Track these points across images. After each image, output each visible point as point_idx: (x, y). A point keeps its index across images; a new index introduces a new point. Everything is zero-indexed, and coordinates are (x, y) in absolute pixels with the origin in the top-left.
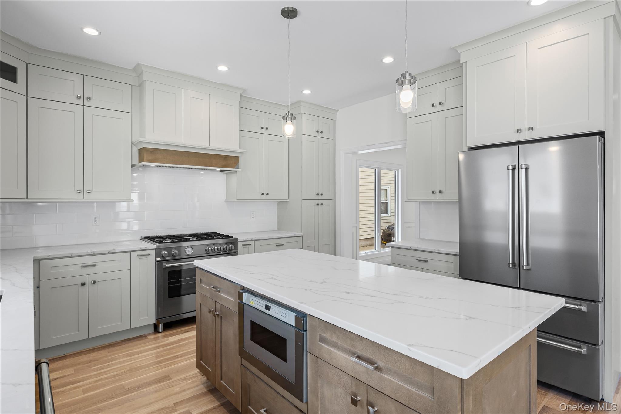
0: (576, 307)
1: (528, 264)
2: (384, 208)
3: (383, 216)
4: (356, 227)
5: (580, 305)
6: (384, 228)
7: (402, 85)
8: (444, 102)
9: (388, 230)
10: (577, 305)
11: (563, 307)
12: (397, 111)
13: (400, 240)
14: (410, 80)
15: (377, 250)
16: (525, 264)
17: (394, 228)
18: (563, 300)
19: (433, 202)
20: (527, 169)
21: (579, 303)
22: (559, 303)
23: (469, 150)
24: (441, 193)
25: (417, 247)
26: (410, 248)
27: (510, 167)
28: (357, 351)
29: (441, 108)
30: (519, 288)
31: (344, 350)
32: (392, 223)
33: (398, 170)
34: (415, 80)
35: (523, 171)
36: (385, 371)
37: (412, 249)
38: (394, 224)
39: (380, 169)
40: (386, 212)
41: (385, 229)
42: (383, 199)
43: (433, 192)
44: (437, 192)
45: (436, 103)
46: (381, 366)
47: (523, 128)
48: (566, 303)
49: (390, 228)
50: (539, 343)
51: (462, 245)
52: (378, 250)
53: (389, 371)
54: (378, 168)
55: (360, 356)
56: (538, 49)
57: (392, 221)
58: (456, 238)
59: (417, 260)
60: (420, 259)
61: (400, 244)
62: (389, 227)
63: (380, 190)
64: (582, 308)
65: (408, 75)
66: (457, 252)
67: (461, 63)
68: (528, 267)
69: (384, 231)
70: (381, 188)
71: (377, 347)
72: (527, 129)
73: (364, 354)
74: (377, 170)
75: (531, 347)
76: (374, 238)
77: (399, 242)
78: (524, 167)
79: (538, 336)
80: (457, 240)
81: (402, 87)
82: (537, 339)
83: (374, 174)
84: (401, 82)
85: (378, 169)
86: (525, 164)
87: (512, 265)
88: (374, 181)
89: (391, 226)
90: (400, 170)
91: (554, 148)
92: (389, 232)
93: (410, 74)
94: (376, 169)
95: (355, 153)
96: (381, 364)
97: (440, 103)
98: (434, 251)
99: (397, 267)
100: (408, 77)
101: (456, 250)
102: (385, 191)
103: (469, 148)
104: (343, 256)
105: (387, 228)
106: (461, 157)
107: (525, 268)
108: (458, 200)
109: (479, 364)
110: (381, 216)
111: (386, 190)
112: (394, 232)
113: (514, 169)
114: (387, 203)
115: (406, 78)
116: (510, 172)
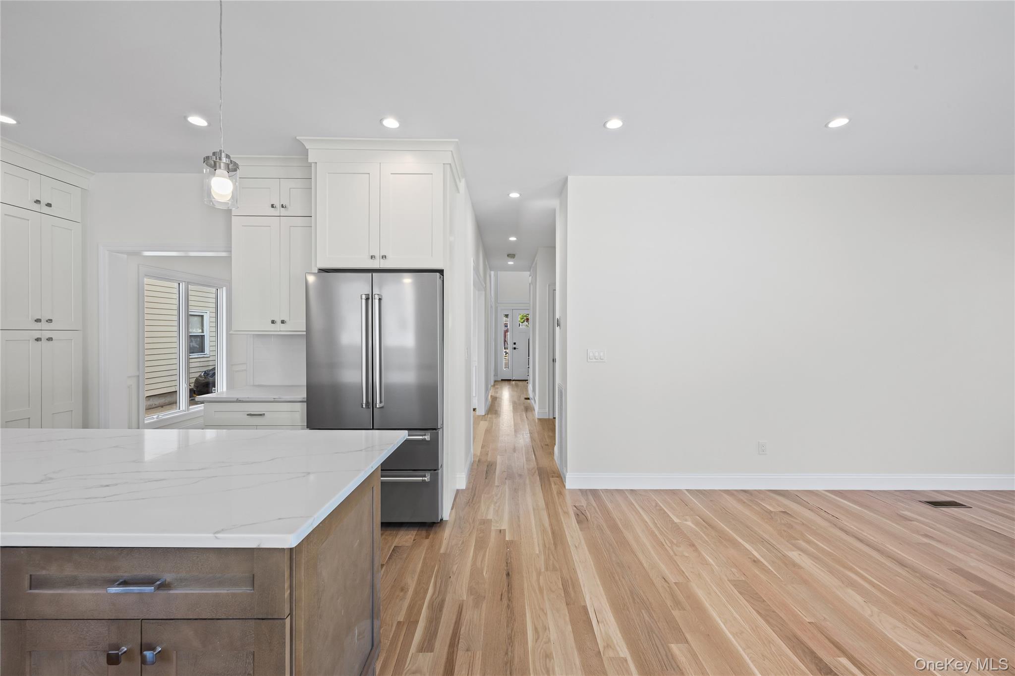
0: (421, 437)
1: (381, 402)
2: (197, 344)
3: (197, 356)
4: (138, 376)
5: (425, 435)
6: (197, 375)
7: (215, 167)
8: (288, 205)
9: (205, 378)
10: (422, 436)
11: (406, 440)
12: (205, 202)
13: (225, 389)
14: (228, 165)
15: (181, 409)
16: (378, 402)
17: (214, 374)
18: (406, 432)
19: (273, 335)
20: (380, 299)
21: (424, 433)
22: (401, 436)
23: (319, 272)
24: (284, 323)
25: (248, 398)
26: (238, 399)
27: (364, 297)
28: (122, 574)
29: (283, 212)
30: (373, 429)
31: (92, 583)
32: (211, 368)
33: (221, 289)
34: (235, 167)
35: (376, 302)
36: (175, 584)
37: (240, 401)
38: (214, 369)
39: (188, 283)
40: (202, 349)
41: (200, 376)
42: (196, 331)
43: (273, 322)
44: (279, 322)
45: (278, 205)
46: (168, 580)
47: (377, 255)
48: (409, 435)
49: (209, 374)
50: (383, 483)
51: (310, 388)
52: (184, 409)
53: (183, 582)
54: (183, 281)
55: (126, 580)
56: (392, 174)
57: (211, 363)
58: (302, 380)
59: (248, 415)
60: (252, 413)
61: (224, 396)
62: (206, 373)
63: (189, 316)
64: (426, 437)
65: (225, 156)
66: (304, 398)
67: (310, 163)
68: (382, 405)
69: (197, 380)
70: (190, 313)
71: (162, 554)
72: (381, 257)
73: (135, 573)
74: (182, 286)
75: (374, 488)
76: (176, 391)
77: (223, 393)
78: (377, 297)
79: (382, 476)
80: (305, 384)
81: (215, 170)
82: (381, 479)
83: (176, 291)
84: (213, 163)
85: (184, 283)
86: (378, 295)
87: (366, 405)
88: (176, 302)
89: (210, 370)
90: (224, 289)
91: (408, 280)
92: (206, 380)
93: (228, 156)
94: (181, 284)
95: (137, 254)
96: (168, 577)
97: (282, 205)
98: (273, 400)
99: (219, 430)
100: (224, 160)
101: (303, 395)
102: (200, 318)
103: (319, 269)
104: (106, 427)
105: (202, 374)
106: (311, 279)
107: (378, 406)
108: (305, 333)
109: (312, 524)
110: (190, 357)
111: (202, 316)
112: (215, 379)
113: (367, 299)
114: (203, 337)
115: (220, 159)
116: (364, 301)
